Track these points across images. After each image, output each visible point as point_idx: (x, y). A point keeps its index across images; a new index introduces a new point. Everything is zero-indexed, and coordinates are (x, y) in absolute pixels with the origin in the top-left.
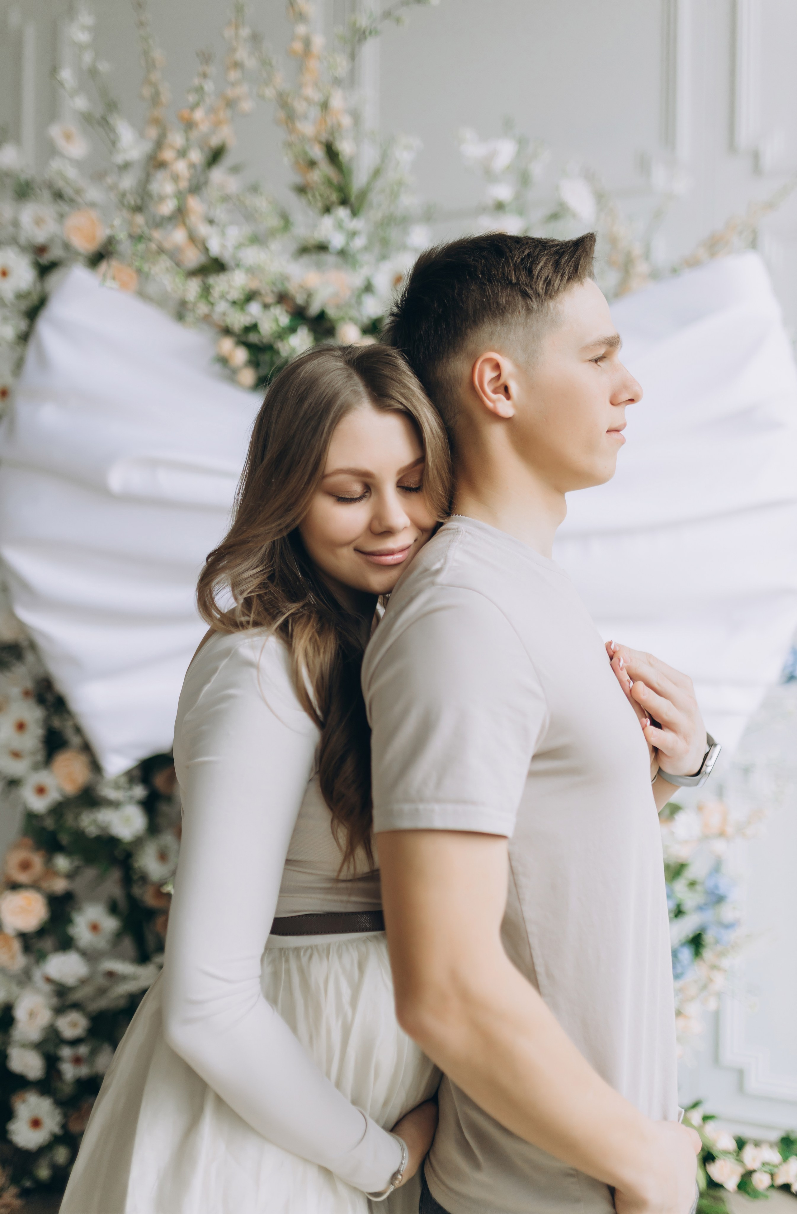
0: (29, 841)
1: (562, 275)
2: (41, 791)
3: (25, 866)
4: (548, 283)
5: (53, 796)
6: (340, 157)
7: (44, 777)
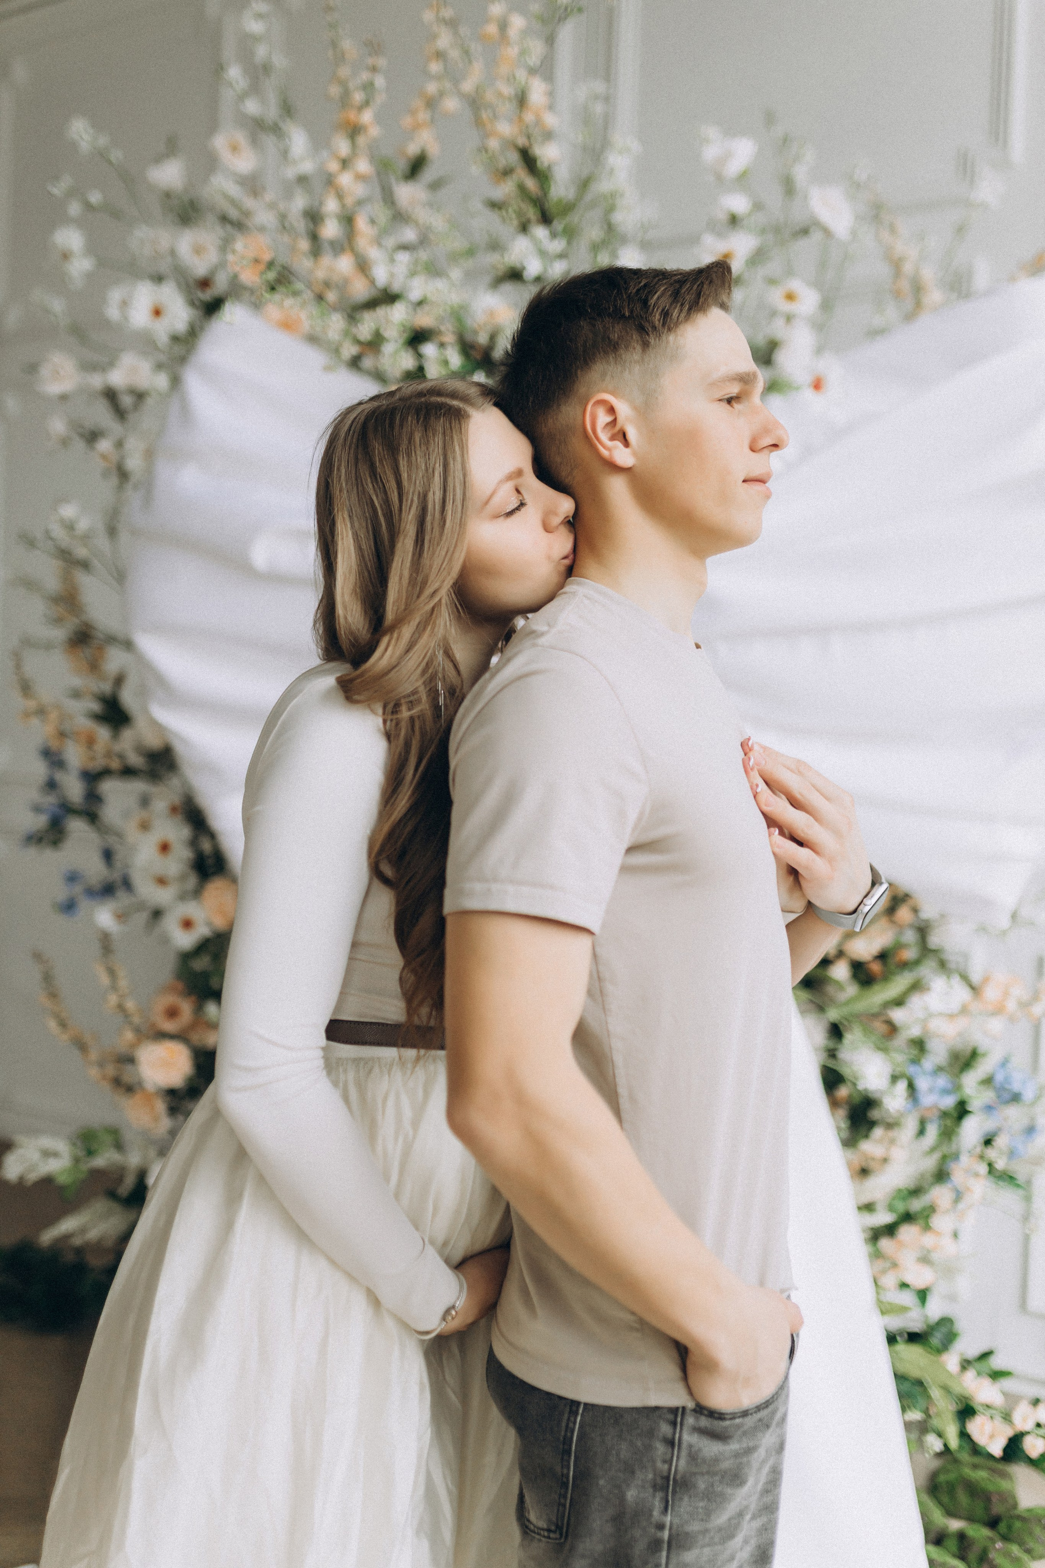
0: (180, 986)
1: (682, 305)
2: (187, 924)
3: (172, 1013)
4: (666, 314)
5: (202, 931)
6: (539, 163)
7: (191, 909)
